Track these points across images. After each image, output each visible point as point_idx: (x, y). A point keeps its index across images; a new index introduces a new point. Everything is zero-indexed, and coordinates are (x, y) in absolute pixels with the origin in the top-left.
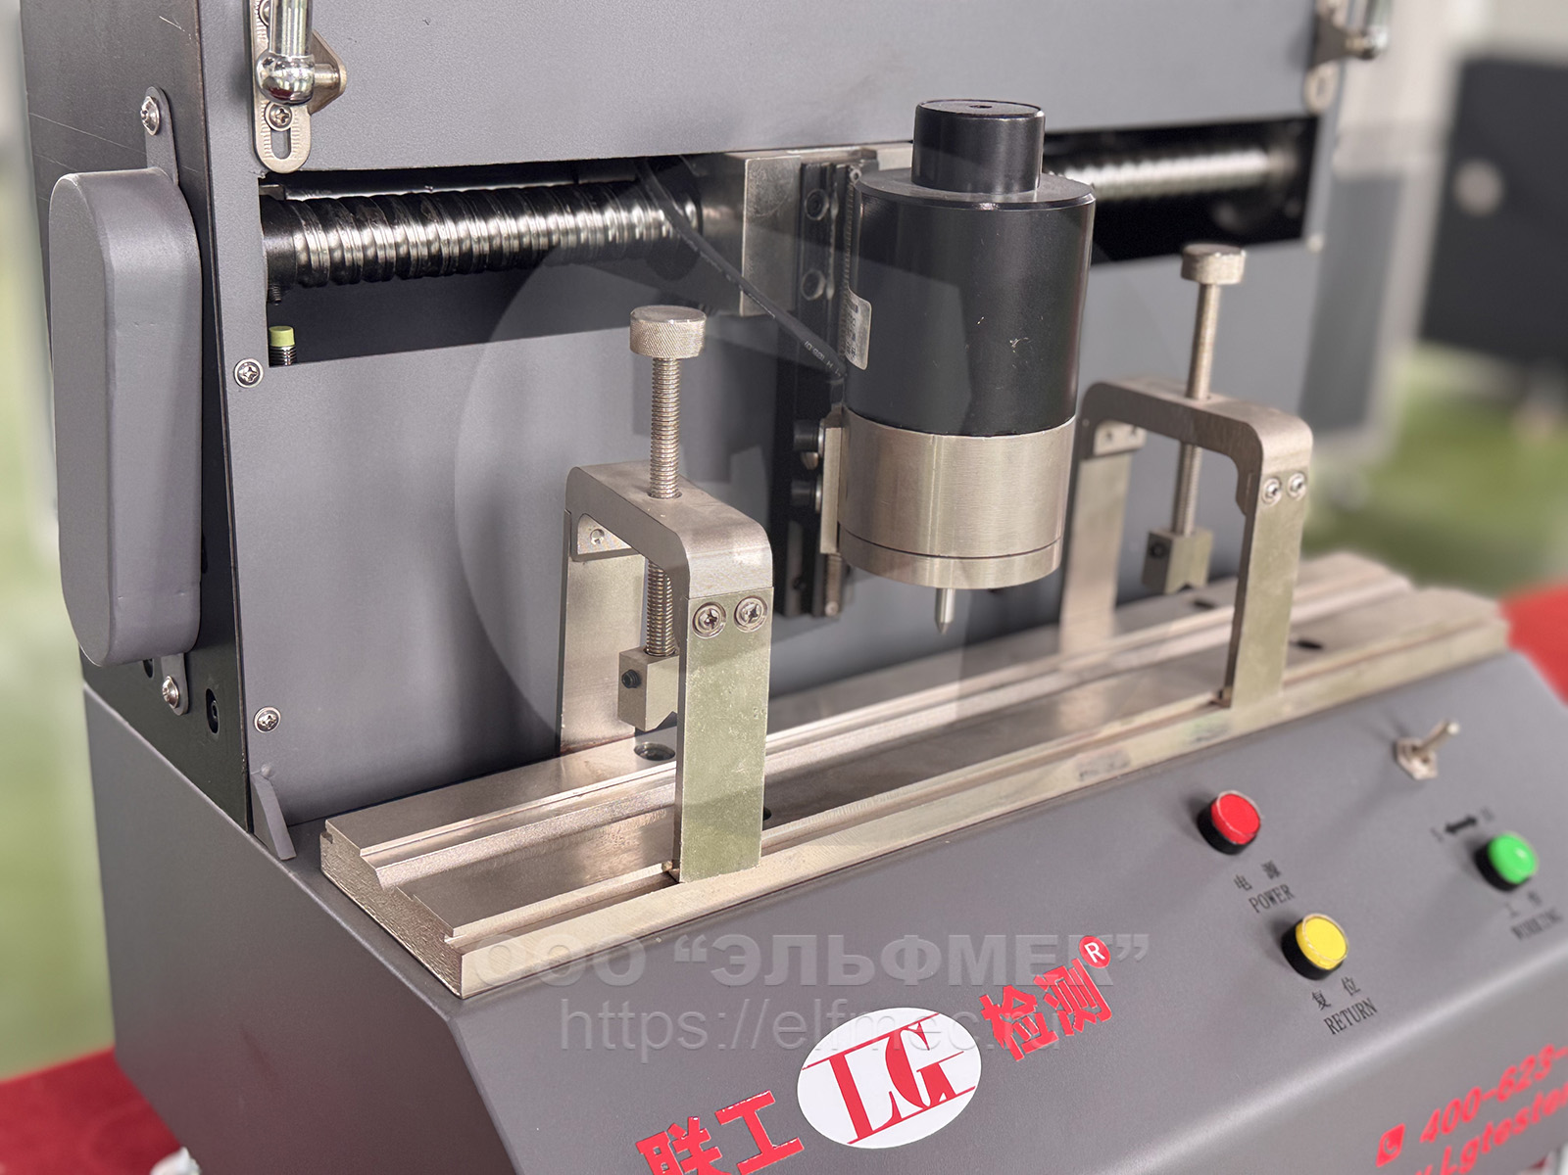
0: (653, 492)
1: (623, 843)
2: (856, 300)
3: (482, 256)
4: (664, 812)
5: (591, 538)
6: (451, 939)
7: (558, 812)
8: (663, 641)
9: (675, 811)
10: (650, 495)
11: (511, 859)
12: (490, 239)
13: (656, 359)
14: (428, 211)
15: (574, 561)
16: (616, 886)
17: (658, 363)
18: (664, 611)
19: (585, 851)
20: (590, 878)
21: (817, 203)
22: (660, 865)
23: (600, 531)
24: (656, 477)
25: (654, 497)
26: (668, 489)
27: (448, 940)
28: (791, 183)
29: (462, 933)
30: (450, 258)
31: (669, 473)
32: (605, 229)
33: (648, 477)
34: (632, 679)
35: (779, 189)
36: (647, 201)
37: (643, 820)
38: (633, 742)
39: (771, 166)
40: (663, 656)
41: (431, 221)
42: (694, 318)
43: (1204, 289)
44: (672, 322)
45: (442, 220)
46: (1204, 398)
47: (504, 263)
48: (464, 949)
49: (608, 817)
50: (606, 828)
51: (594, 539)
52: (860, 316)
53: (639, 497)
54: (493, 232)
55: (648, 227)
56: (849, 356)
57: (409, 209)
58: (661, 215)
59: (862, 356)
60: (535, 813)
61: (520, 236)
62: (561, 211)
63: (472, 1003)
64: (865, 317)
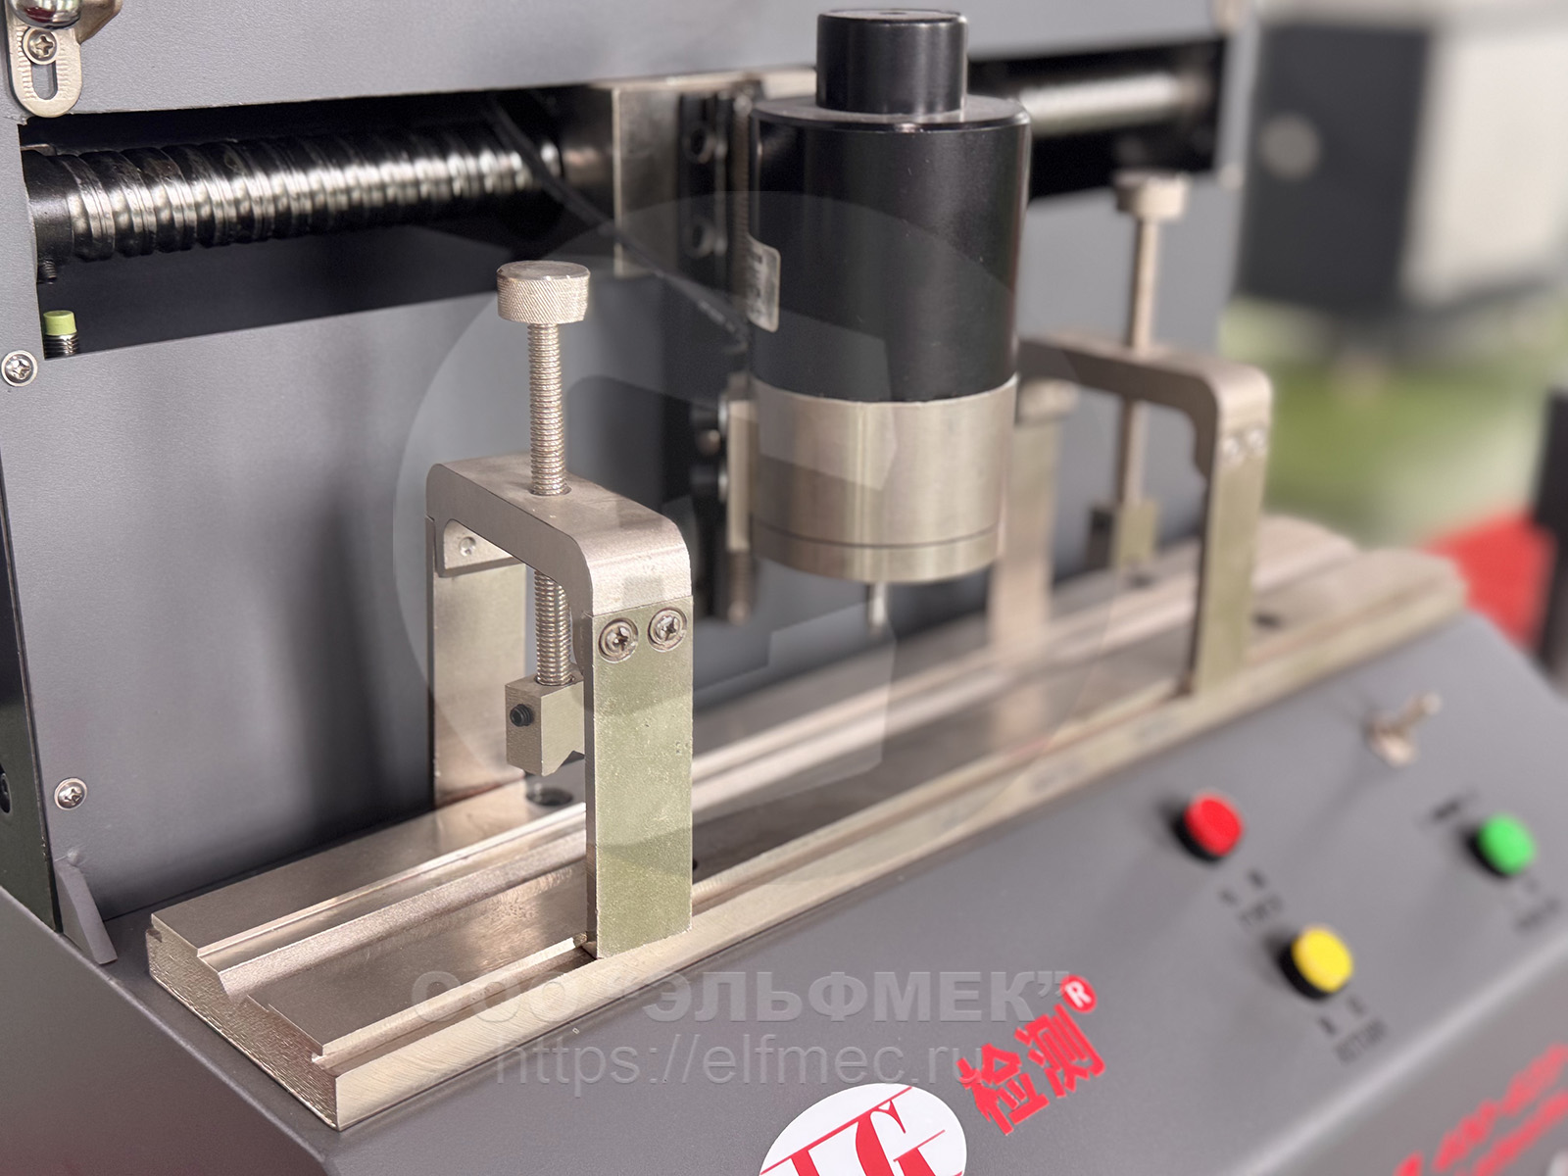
0: (536, 488)
1: (525, 916)
2: (759, 248)
3: (302, 216)
4: (569, 870)
5: (462, 548)
6: (319, 1057)
7: (438, 882)
8: (558, 668)
9: (584, 868)
10: (532, 492)
11: (388, 945)
12: (312, 195)
13: (532, 327)
14: (232, 163)
15: (440, 576)
16: (520, 970)
17: (534, 330)
18: (557, 631)
19: (477, 929)
20: (489, 964)
21: (698, 142)
22: (571, 939)
23: (471, 539)
24: (538, 470)
25: (538, 494)
26: (555, 482)
27: (316, 1059)
28: (668, 116)
29: (335, 1049)
30: (264, 219)
31: (555, 464)
32: (450, 180)
33: (528, 472)
34: (523, 715)
35: (654, 125)
36: (499, 147)
37: (543, 883)
38: (521, 788)
39: (644, 98)
40: (558, 685)
41: (238, 174)
42: (574, 274)
43: (1139, 225)
44: (548, 278)
45: (251, 173)
46: (1147, 348)
47: (331, 223)
48: (337, 1070)
49: (501, 882)
50: (501, 896)
51: (464, 549)
52: (765, 266)
53: (520, 496)
54: (315, 186)
55: (501, 176)
56: (753, 317)
57: (211, 164)
58: (515, 161)
59: (770, 315)
60: (412, 883)
61: (348, 191)
62: (396, 159)
63: (352, 1135)
64: (771, 266)
